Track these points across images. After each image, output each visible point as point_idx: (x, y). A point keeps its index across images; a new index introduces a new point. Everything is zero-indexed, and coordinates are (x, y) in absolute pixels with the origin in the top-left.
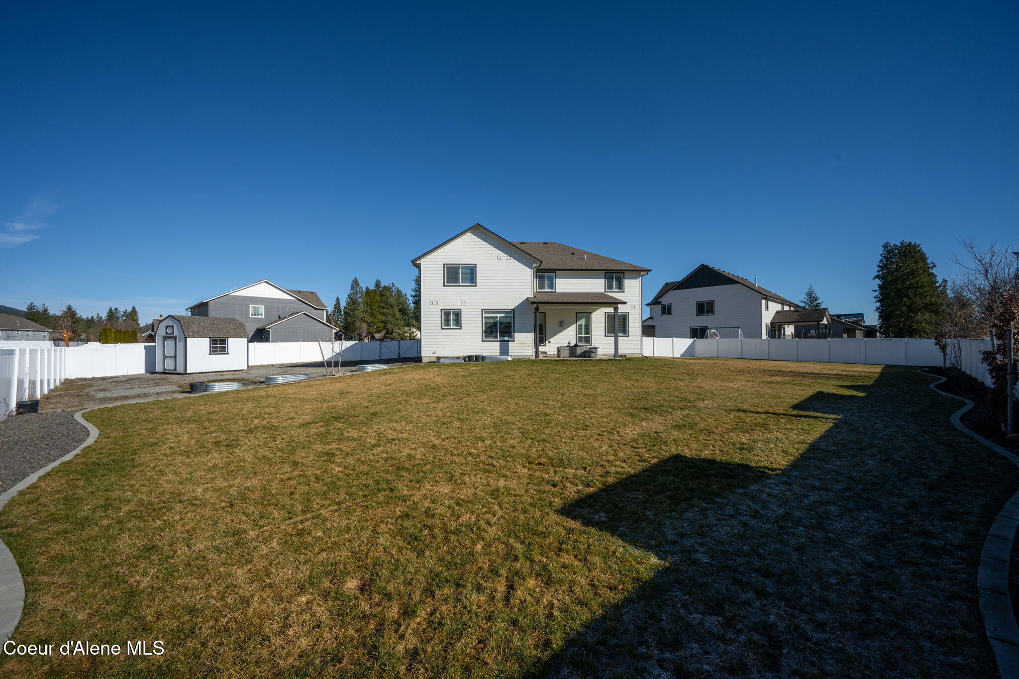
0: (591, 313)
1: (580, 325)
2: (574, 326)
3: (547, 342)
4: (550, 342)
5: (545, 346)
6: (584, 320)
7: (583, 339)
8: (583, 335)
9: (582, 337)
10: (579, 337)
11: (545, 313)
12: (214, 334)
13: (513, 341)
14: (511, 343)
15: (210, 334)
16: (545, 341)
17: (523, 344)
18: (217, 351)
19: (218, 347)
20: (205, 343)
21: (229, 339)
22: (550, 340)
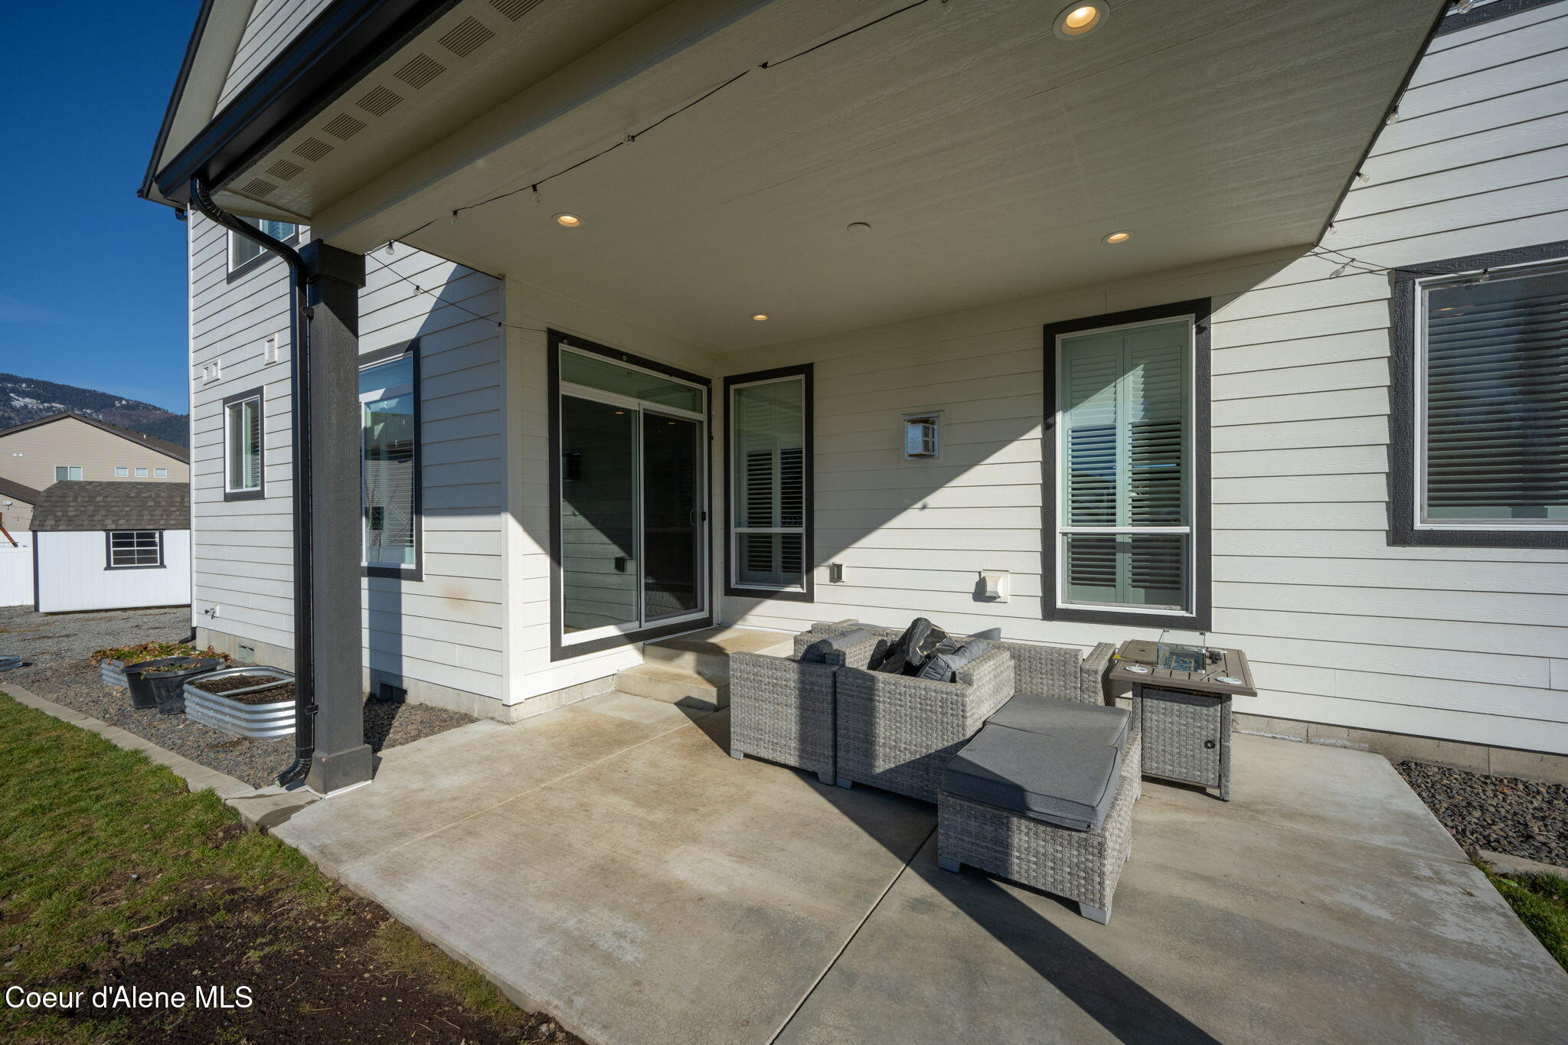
0: (1201, 309)
1: (1098, 440)
2: (1028, 447)
3: (821, 574)
4: (836, 574)
5: (808, 597)
6: (1132, 384)
7: (1124, 563)
8: (1124, 527)
9: (1108, 543)
10: (1077, 544)
11: (807, 370)
12: (121, 522)
13: (420, 579)
14: (406, 586)
15: (108, 522)
16: (810, 569)
17: (457, 599)
18: (132, 561)
19: (131, 553)
20: (94, 543)
21: (166, 533)
22: (837, 560)
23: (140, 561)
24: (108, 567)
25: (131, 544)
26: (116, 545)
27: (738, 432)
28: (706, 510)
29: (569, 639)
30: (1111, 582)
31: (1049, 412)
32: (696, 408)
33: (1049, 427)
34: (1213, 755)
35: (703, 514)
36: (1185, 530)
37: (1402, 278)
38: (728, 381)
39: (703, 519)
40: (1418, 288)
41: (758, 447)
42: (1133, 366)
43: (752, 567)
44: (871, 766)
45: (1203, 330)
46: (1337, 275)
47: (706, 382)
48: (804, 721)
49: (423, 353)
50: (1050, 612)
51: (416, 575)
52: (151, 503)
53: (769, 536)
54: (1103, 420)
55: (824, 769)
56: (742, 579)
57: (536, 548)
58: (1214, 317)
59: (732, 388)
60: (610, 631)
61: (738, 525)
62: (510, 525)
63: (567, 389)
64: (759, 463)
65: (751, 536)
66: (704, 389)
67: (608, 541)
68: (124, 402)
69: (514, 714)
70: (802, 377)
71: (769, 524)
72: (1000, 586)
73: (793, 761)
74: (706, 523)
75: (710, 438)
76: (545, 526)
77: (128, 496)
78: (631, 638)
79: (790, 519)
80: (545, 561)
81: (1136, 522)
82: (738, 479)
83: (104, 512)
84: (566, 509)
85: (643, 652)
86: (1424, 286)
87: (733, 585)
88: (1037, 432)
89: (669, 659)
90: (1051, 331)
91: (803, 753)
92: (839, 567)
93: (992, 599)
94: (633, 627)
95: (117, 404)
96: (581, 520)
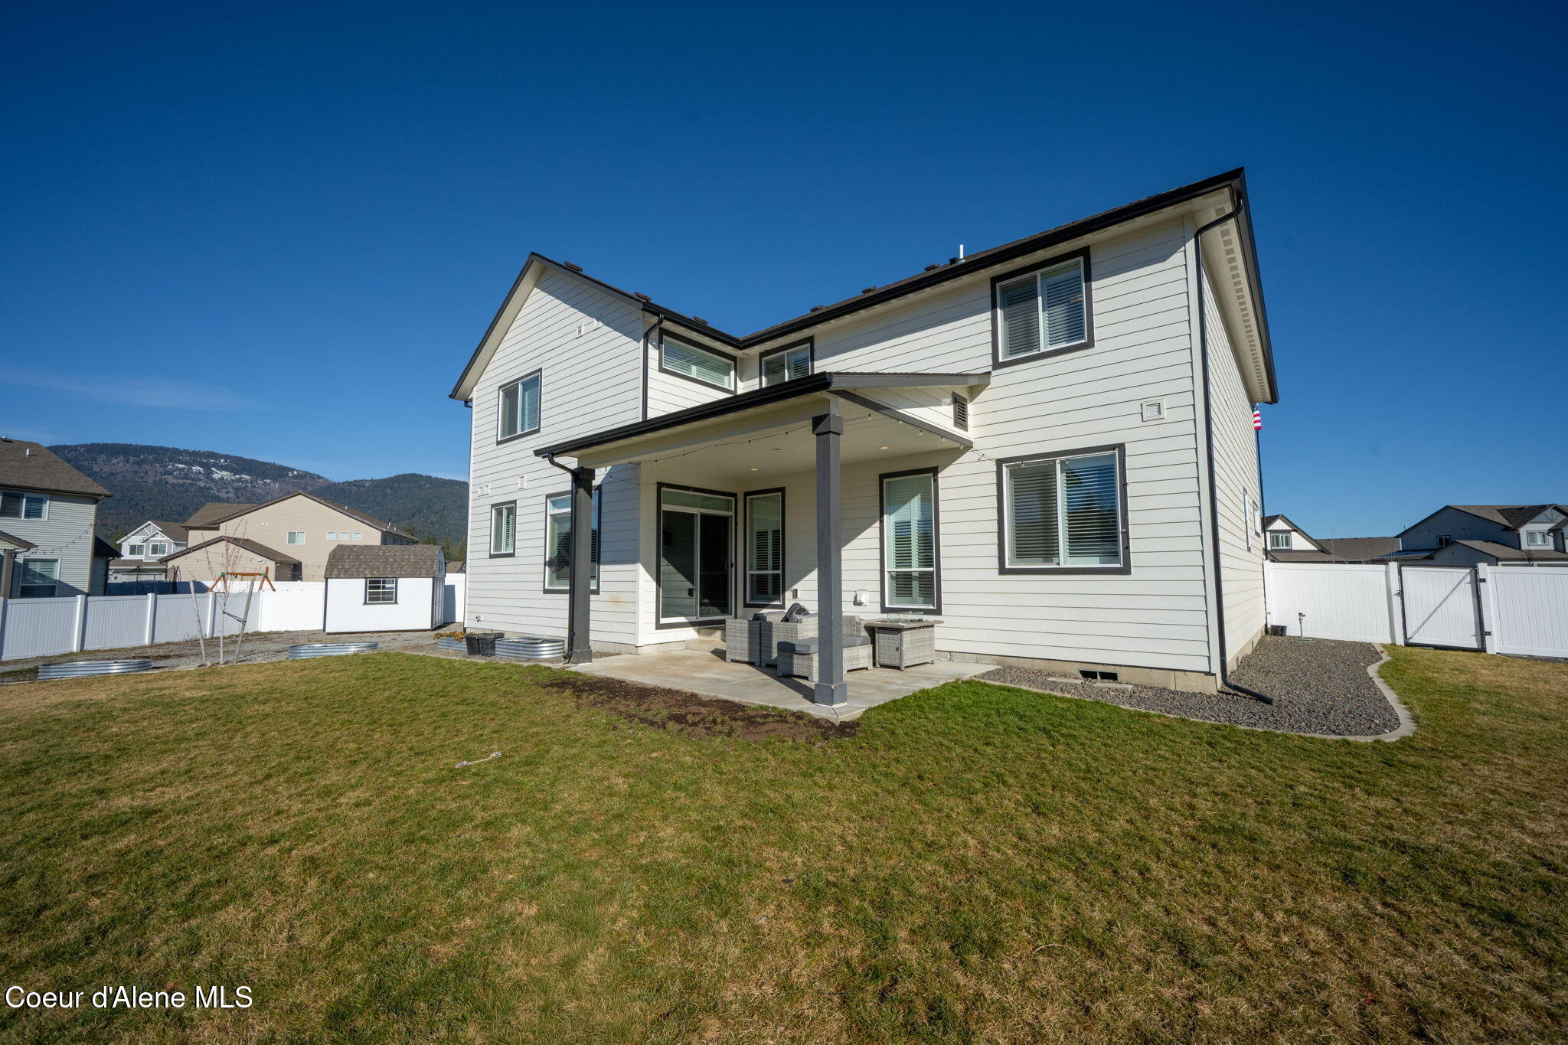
0: (935, 471)
1: (903, 527)
2: (873, 531)
3: (788, 594)
4: (793, 591)
5: (783, 607)
6: (916, 503)
7: (915, 584)
8: (915, 568)
9: (908, 577)
10: (895, 577)
11: (782, 490)
12: (375, 572)
13: (598, 594)
14: (593, 597)
15: (367, 572)
16: (784, 592)
17: (616, 602)
18: (378, 599)
19: (379, 593)
20: (358, 586)
21: (399, 580)
22: (795, 587)
23: (384, 599)
24: (365, 603)
25: (379, 588)
26: (371, 588)
27: (752, 520)
28: (733, 561)
29: (663, 621)
30: (910, 595)
31: (882, 515)
32: (729, 509)
33: (882, 522)
34: (898, 653)
35: (732, 564)
36: (931, 569)
37: (999, 463)
38: (747, 494)
39: (732, 566)
40: (1004, 468)
41: (762, 529)
42: (917, 494)
43: (759, 592)
44: (771, 656)
45: (936, 481)
46: (979, 460)
47: (734, 495)
48: (750, 643)
49: (603, 491)
50: (884, 610)
51: (597, 592)
52: (391, 560)
53: (766, 575)
54: (905, 519)
55: (757, 660)
56: (752, 598)
57: (651, 579)
58: (940, 475)
59: (748, 497)
60: (682, 619)
61: (751, 569)
62: (640, 568)
63: (665, 507)
64: (762, 536)
65: (758, 575)
66: (733, 499)
67: (684, 579)
68: (295, 473)
69: (641, 650)
70: (780, 493)
71: (767, 569)
72: (863, 598)
73: (746, 659)
74: (733, 568)
75: (736, 524)
76: (654, 568)
77: (378, 555)
78: (692, 624)
79: (776, 567)
80: (654, 584)
81: (920, 566)
82: (751, 545)
83: (364, 566)
84: (664, 562)
85: (698, 632)
86: (1007, 467)
87: (748, 602)
88: (877, 524)
89: (709, 635)
90: (882, 477)
91: (750, 655)
92: (796, 590)
93: (860, 604)
94: (694, 619)
95: (290, 474)
96: (671, 567)
